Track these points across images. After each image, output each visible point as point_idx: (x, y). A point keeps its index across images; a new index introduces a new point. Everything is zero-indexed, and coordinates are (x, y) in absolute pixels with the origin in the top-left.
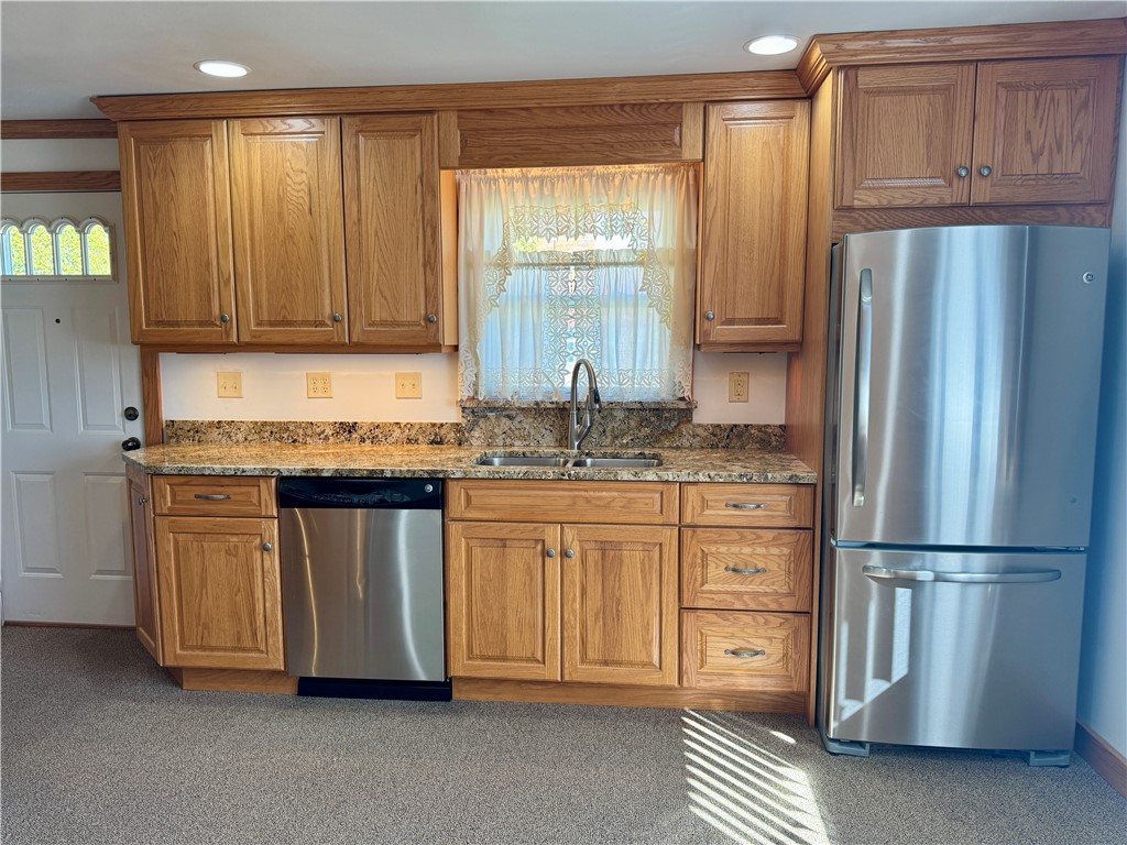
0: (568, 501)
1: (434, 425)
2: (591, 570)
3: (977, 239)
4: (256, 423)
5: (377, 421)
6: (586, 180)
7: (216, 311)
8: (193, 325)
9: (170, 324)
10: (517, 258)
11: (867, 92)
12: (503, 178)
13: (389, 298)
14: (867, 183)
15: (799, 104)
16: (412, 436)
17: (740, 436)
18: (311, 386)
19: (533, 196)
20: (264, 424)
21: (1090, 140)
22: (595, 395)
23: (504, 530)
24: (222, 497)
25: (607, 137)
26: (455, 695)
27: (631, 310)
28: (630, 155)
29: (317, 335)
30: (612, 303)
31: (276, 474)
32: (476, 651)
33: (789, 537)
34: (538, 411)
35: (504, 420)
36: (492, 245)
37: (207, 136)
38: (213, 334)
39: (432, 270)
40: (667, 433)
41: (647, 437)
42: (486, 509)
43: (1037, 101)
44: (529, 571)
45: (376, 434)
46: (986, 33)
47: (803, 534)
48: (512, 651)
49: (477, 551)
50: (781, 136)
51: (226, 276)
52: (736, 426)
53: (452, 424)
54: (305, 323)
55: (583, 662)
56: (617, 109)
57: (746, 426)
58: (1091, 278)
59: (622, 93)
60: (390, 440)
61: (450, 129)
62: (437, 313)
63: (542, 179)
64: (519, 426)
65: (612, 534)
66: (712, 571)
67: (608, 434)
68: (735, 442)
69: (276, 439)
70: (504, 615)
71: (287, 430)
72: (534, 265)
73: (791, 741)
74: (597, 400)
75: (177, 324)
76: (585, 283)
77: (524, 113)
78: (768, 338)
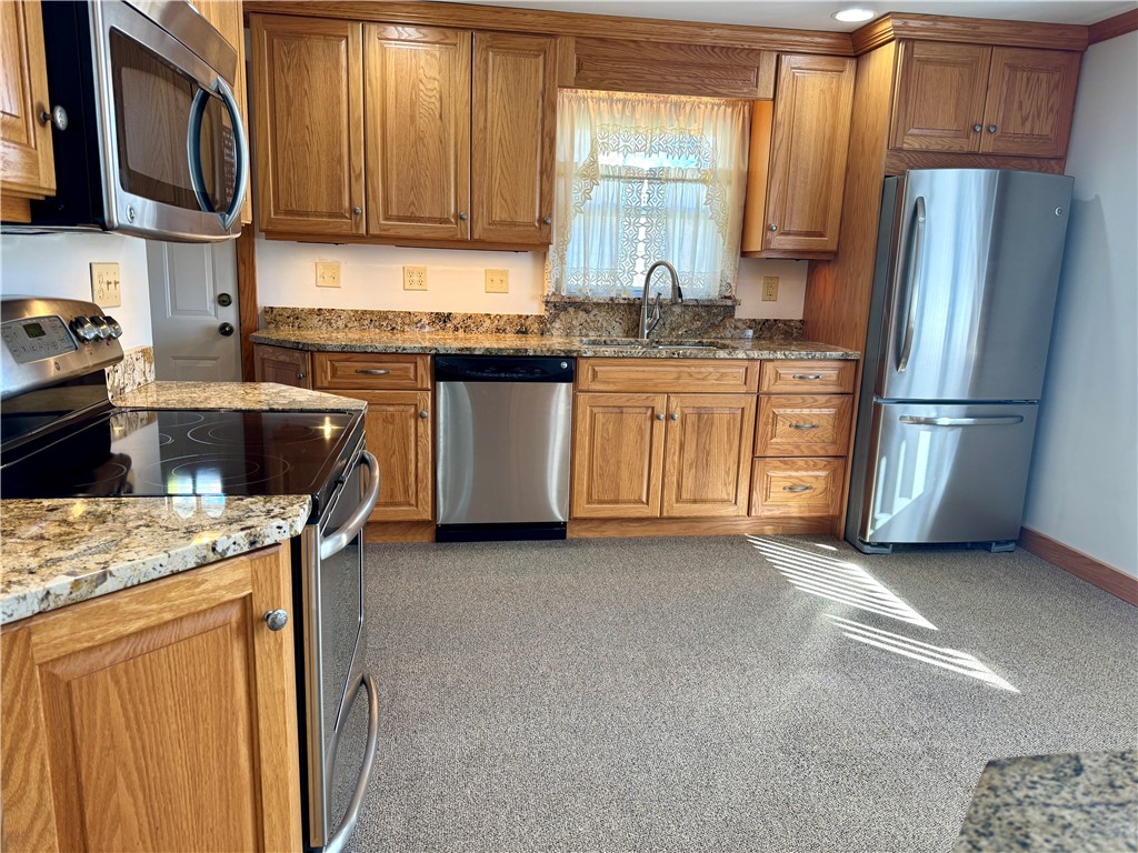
0: (675, 375)
1: (520, 317)
2: (689, 429)
3: (961, 180)
4: (357, 311)
5: (470, 312)
6: (662, 106)
7: (346, 204)
8: (322, 216)
9: (298, 213)
10: (602, 171)
11: (919, 60)
12: (592, 98)
13: (509, 201)
14: (913, 131)
15: (848, 61)
16: (500, 325)
17: (770, 328)
18: (407, 279)
19: (617, 116)
20: (364, 312)
21: (1057, 111)
22: (678, 291)
23: (622, 400)
24: (382, 372)
25: (699, 73)
26: (569, 535)
27: (692, 222)
28: (717, 89)
29: (441, 230)
30: (678, 215)
31: (433, 352)
32: (595, 497)
33: (836, 400)
34: (611, 305)
35: (581, 313)
36: (581, 157)
37: (341, 36)
38: (344, 225)
39: (548, 177)
40: (714, 326)
41: (698, 329)
42: (608, 383)
43: (1028, 79)
44: (640, 431)
45: (469, 323)
46: (1003, 25)
47: (847, 398)
48: (624, 496)
49: (600, 417)
50: (833, 86)
51: (357, 172)
52: (767, 320)
53: (536, 316)
54: (430, 220)
55: (677, 501)
56: (709, 49)
57: (775, 320)
58: (1061, 212)
59: (717, 37)
60: (482, 329)
61: (567, 53)
62: (550, 215)
63: (624, 102)
64: (593, 319)
65: (706, 401)
66: (780, 428)
67: (667, 326)
68: (766, 334)
69: (375, 327)
70: (619, 468)
71: (387, 318)
72: (614, 177)
73: (834, 549)
74: (680, 296)
75: (307, 214)
76: (635, 195)
77: (632, 45)
78: (814, 248)
